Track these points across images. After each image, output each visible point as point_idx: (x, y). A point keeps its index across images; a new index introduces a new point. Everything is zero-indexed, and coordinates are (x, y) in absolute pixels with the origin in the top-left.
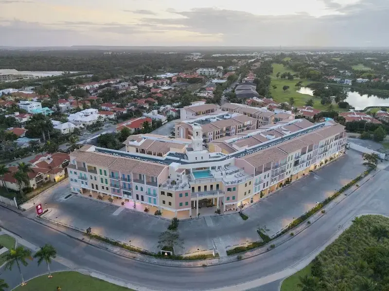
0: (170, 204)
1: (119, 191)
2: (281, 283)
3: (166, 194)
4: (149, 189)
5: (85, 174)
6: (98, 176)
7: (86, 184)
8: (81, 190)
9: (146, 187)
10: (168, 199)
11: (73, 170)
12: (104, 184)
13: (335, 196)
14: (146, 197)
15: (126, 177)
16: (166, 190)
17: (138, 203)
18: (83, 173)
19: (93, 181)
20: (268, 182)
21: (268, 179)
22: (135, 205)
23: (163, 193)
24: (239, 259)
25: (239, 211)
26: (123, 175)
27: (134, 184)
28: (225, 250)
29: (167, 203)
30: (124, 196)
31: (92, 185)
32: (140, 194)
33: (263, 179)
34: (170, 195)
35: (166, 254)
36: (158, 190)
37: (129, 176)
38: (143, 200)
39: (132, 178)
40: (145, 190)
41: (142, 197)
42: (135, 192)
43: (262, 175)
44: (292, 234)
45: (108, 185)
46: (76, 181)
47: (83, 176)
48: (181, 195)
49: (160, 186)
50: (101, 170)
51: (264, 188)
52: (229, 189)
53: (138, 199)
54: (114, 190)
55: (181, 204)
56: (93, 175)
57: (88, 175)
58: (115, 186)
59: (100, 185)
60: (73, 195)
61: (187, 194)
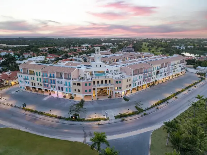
0: (79, 91)
1: (48, 85)
2: (151, 133)
3: (77, 84)
4: (66, 82)
5: (28, 77)
6: (36, 77)
7: (29, 83)
8: (25, 87)
9: (64, 81)
10: (78, 87)
11: (20, 75)
12: (39, 82)
13: (183, 91)
14: (64, 89)
15: (52, 75)
16: (77, 82)
17: (60, 92)
18: (26, 75)
19: (33, 81)
20: (141, 81)
21: (141, 80)
22: (57, 94)
23: (75, 84)
24: (123, 120)
25: (123, 97)
26: (50, 74)
27: (57, 80)
28: (114, 116)
29: (77, 90)
30: (51, 89)
31: (32, 83)
32: (61, 86)
33: (138, 78)
34: (79, 84)
35: (74, 118)
36: (71, 82)
37: (53, 75)
38: (62, 90)
39: (55, 75)
40: (64, 83)
41: (62, 88)
42: (58, 85)
43: (137, 76)
44: (157, 108)
45: (42, 83)
46: (22, 82)
47: (26, 77)
48: (86, 85)
49: (73, 79)
50: (37, 73)
51: (139, 85)
52: (117, 82)
53: (59, 89)
54: (45, 85)
55: (86, 91)
56: (32, 76)
57: (29, 76)
58: (46, 82)
59: (36, 82)
60: (20, 91)
61: (90, 84)
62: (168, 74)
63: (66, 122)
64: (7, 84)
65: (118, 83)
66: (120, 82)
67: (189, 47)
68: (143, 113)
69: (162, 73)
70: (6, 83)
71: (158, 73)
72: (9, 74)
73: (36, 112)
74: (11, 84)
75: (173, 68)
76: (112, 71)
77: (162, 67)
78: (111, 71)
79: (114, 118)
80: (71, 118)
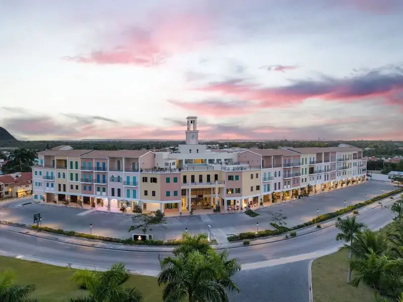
0: (154, 193)
1: (90, 189)
3: (149, 180)
4: (128, 178)
5: (52, 173)
6: (68, 171)
7: (52, 185)
8: (45, 196)
9: (123, 175)
10: (150, 187)
11: (38, 170)
12: (74, 183)
14: (123, 193)
15: (101, 165)
16: (150, 175)
17: (114, 201)
18: (50, 170)
19: (62, 181)
20: (279, 183)
21: (280, 179)
22: (109, 205)
23: (145, 180)
24: (246, 244)
25: (245, 210)
26: (98, 163)
27: (110, 174)
28: (226, 237)
29: (150, 193)
30: (96, 194)
31: (60, 185)
32: (116, 185)
33: (272, 175)
34: (154, 180)
35: (140, 238)
36: (139, 176)
37: (104, 164)
38: (119, 195)
39: (108, 166)
40: (124, 179)
41: (119, 190)
42: (110, 185)
43: (272, 170)
45: (79, 183)
46: (40, 184)
47: (50, 175)
48: (168, 180)
49: (141, 171)
50: (71, 162)
51: (275, 190)
52: (230, 178)
53: (113, 195)
54: (85, 188)
55: (168, 194)
56: (62, 171)
57: (56, 171)
58: (87, 180)
59: (68, 182)
60: (33, 203)
61: (176, 180)
62: (333, 176)
63: (123, 247)
64: (9, 193)
65: (233, 180)
66: (237, 178)
67: (367, 149)
68: (288, 234)
69: (320, 171)
70: (7, 193)
71: (312, 171)
72: (17, 177)
73: (60, 232)
74: (17, 193)
75: (342, 166)
76: (220, 160)
77: (319, 161)
78: (218, 160)
79: (227, 241)
80: (133, 239)
